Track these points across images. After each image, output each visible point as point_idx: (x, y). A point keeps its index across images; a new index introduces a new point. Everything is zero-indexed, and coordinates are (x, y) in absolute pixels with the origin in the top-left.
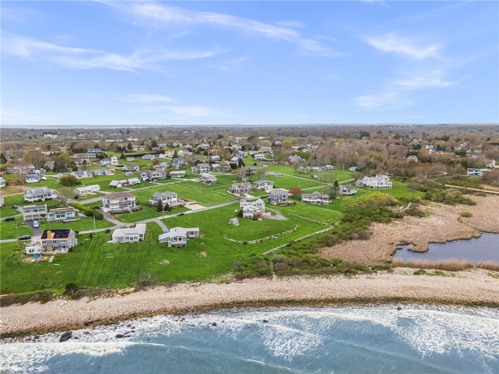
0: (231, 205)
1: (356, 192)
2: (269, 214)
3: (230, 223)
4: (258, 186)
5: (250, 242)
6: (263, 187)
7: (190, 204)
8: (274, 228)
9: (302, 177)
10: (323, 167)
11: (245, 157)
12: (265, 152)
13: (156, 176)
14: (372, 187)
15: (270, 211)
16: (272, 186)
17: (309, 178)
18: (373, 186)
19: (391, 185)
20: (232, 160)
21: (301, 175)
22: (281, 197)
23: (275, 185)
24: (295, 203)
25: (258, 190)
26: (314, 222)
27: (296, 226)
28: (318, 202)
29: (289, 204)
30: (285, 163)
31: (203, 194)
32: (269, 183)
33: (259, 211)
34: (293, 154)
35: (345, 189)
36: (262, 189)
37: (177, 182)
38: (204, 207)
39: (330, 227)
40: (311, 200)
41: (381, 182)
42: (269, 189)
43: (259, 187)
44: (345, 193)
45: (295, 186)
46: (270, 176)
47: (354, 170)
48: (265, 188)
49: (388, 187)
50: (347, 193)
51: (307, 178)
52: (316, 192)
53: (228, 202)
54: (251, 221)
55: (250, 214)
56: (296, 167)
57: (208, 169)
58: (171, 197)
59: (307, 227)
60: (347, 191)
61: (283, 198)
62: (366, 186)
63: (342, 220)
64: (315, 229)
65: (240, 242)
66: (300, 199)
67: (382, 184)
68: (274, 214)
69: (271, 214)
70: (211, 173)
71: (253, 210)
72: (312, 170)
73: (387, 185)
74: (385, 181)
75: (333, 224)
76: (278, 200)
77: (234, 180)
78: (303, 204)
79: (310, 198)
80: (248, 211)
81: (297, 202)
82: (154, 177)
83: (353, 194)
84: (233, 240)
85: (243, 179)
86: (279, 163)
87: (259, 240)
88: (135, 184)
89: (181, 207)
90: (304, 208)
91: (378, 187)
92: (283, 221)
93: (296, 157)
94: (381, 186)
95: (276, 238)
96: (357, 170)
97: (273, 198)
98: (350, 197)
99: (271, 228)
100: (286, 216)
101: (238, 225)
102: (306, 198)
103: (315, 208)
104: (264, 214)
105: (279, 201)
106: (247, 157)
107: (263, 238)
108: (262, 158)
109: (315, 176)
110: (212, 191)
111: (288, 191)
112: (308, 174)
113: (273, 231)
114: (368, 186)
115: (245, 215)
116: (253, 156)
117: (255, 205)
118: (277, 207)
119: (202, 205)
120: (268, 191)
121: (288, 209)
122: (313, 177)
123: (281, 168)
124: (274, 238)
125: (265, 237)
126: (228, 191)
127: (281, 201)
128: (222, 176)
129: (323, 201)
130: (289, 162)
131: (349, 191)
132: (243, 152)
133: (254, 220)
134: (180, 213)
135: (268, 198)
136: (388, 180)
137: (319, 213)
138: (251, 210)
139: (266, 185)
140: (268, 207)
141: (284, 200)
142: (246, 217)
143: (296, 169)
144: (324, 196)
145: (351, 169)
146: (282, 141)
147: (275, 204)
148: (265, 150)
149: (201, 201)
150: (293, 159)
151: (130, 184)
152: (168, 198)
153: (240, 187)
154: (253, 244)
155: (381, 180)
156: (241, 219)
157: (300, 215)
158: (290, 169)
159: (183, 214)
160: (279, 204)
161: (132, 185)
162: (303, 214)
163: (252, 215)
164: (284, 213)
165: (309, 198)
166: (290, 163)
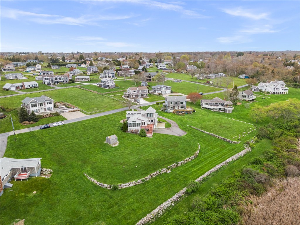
0: (119, 113)
1: (255, 97)
2: (163, 126)
3: (105, 142)
4: (155, 91)
5: (124, 186)
6: (160, 92)
7: (69, 112)
8: (167, 153)
9: (199, 83)
10: (217, 74)
11: (150, 67)
12: (167, 64)
13: (58, 80)
14: (268, 93)
15: (164, 121)
16: (170, 91)
17: (205, 84)
18: (269, 91)
19: (287, 91)
20: (138, 69)
21: (197, 81)
22: (178, 104)
23: (173, 90)
24: (194, 111)
25: (155, 95)
26: (221, 139)
27: (197, 147)
28: (219, 109)
29: (187, 112)
30: (183, 71)
31: (94, 99)
32: (167, 87)
33: (149, 123)
34: (190, 64)
35: (245, 94)
36: (159, 94)
37: (75, 86)
38: (86, 115)
39: (244, 149)
40: (212, 107)
41: (277, 88)
42: (167, 94)
43: (157, 92)
44: (245, 99)
45: (194, 91)
46: (169, 81)
47: (244, 77)
48: (163, 93)
49: (285, 92)
50: (247, 99)
51: (203, 83)
52: (217, 98)
53: (117, 109)
54: (137, 138)
55: (136, 128)
56: (193, 74)
57: (113, 75)
58: (45, 103)
59: (213, 148)
60: (247, 97)
61: (181, 105)
62: (262, 92)
63: (258, 136)
64: (224, 151)
65: (106, 185)
66: (199, 106)
67: (278, 89)
68: (168, 126)
69: (166, 127)
70: (115, 78)
71: (140, 122)
72: (207, 77)
73: (284, 91)
74: (281, 87)
75: (248, 143)
76: (174, 107)
77: (134, 85)
78: (204, 112)
79: (211, 104)
80: (134, 124)
81: (197, 109)
82: (56, 81)
83: (252, 100)
84: (95, 181)
85: (142, 84)
86: (178, 71)
87: (139, 181)
88: (31, 88)
89: (55, 116)
90: (205, 117)
91: (274, 93)
92: (180, 138)
93: (193, 66)
94: (278, 91)
95: (169, 172)
96: (246, 77)
97: (169, 105)
98: (251, 102)
99: (162, 153)
100: (183, 129)
101: (117, 145)
102: (207, 104)
103: (217, 117)
104: (156, 126)
105: (176, 108)
106: (152, 67)
107: (147, 174)
108: (164, 67)
109: (211, 82)
110: (105, 95)
111: (186, 96)
112: (204, 80)
113: (165, 160)
114: (264, 92)
115: (130, 128)
116: (157, 66)
117: (144, 116)
118: (173, 116)
119: (85, 113)
120: (164, 96)
121: (187, 119)
122: (208, 83)
123: (180, 75)
124: (166, 173)
125: (151, 172)
126: (123, 96)
127: (178, 108)
128: (124, 81)
129: (226, 108)
130: (186, 70)
131: (248, 97)
132: (150, 63)
133: (142, 136)
134: (43, 126)
135: (164, 104)
136: (284, 86)
137: (225, 125)
138: (138, 122)
139: (164, 90)
140: (163, 116)
141: (182, 107)
142: (132, 132)
143: (193, 76)
144: (226, 103)
145: (241, 76)
146: (180, 57)
147: (171, 111)
148: (167, 63)
149: (86, 108)
150: (189, 68)
151: (26, 87)
152: (41, 104)
153: (135, 91)
154: (130, 188)
155: (276, 86)
156: (124, 135)
157: (201, 128)
158: (188, 76)
159: (49, 127)
160: (175, 113)
161: (27, 88)
162: (206, 126)
163: (139, 129)
164: (182, 126)
165: (209, 104)
166: (188, 72)
